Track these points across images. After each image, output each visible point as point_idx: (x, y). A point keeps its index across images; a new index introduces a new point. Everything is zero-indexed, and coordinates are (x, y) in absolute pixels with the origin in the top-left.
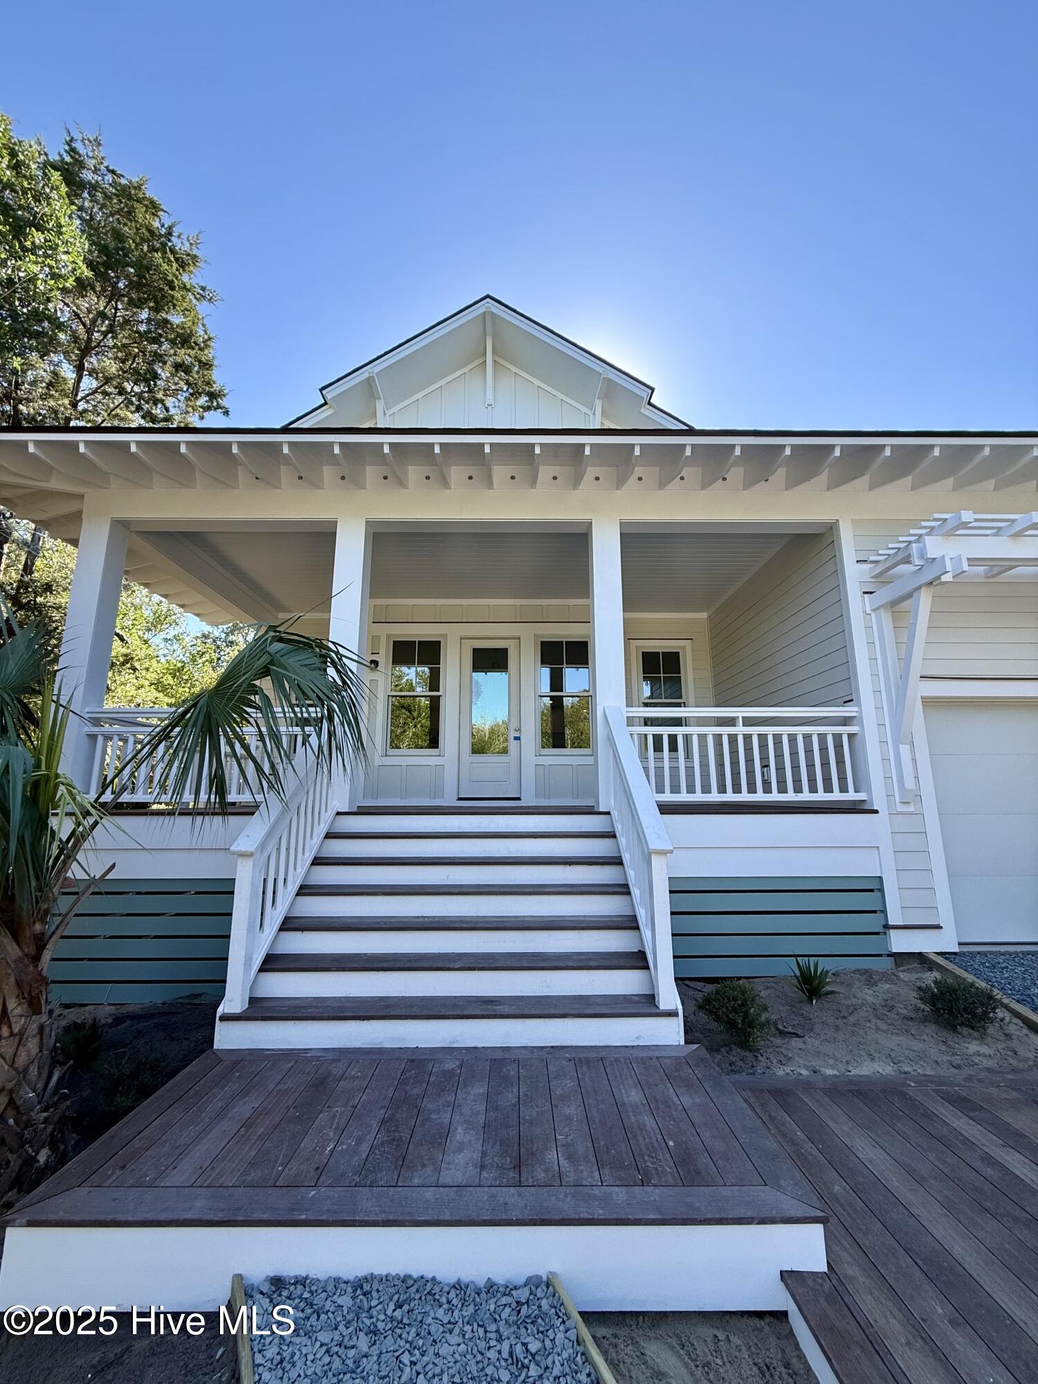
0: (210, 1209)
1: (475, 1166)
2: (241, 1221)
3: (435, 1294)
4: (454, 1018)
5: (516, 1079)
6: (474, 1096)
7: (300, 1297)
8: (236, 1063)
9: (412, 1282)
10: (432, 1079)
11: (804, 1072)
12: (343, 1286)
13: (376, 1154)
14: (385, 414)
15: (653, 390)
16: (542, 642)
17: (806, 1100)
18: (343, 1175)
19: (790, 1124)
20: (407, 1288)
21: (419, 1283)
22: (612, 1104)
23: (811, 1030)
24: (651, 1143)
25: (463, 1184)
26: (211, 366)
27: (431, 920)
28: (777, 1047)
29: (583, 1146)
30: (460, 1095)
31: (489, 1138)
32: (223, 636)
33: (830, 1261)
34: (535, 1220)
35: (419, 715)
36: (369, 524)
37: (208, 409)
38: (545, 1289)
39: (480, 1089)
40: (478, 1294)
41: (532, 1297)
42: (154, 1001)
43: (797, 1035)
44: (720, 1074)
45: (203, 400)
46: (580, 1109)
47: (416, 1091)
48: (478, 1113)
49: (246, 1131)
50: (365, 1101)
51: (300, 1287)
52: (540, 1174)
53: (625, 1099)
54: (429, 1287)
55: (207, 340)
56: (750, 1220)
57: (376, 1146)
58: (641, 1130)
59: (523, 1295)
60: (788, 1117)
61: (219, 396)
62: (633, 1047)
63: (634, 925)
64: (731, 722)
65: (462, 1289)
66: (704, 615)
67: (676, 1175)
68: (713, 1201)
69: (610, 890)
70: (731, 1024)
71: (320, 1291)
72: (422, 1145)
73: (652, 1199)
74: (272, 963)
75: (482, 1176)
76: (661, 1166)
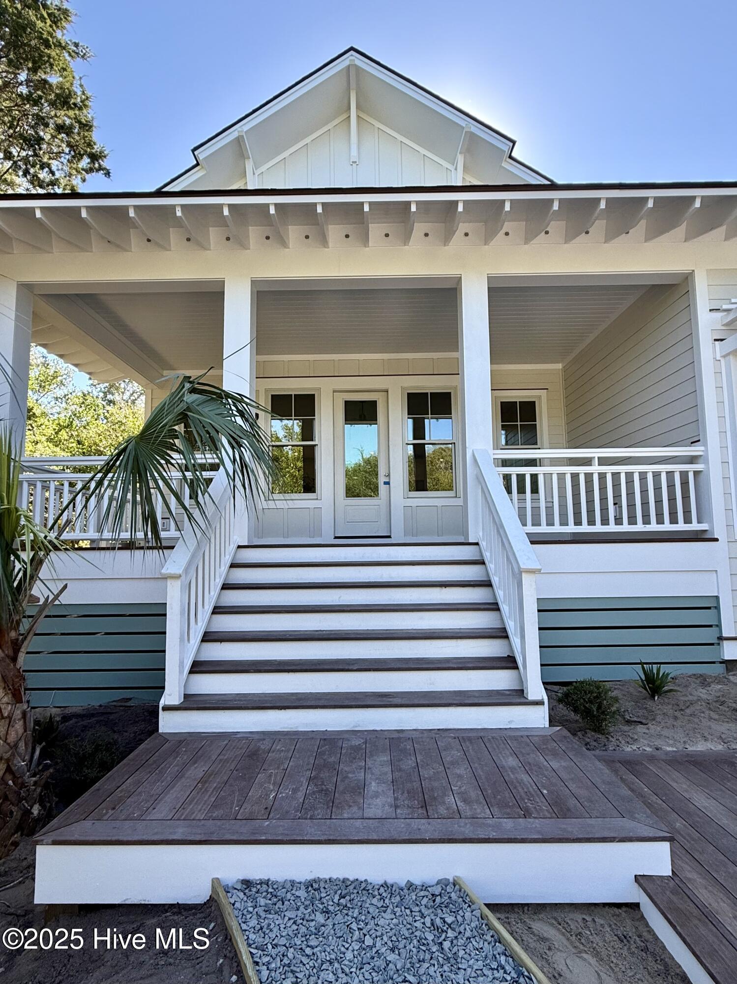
0: (191, 834)
1: (391, 806)
2: (216, 841)
3: (368, 890)
4: (356, 707)
5: (412, 752)
6: (381, 763)
7: (267, 891)
8: (180, 742)
9: (350, 883)
10: (343, 751)
11: (648, 749)
12: (299, 885)
13: (310, 799)
14: (254, 174)
15: (514, 142)
16: (408, 393)
17: (651, 768)
18: (287, 812)
19: (638, 783)
20: (347, 886)
21: (356, 883)
22: (494, 767)
23: (654, 719)
24: (529, 792)
25: (383, 817)
26: (91, 127)
27: (327, 632)
28: (625, 732)
29: (474, 794)
30: (369, 763)
31: (398, 789)
32: (101, 395)
33: (674, 870)
34: (444, 839)
35: (288, 466)
36: (254, 283)
37: (90, 171)
38: (453, 887)
39: (385, 758)
40: (402, 890)
41: (443, 891)
42: (92, 704)
43: (641, 723)
44: (581, 747)
45: (85, 162)
46: (468, 770)
47: (332, 759)
48: (386, 774)
49: (203, 786)
50: (292, 766)
51: (265, 886)
52: (442, 810)
53: (504, 763)
54: (363, 885)
55: (84, 100)
56: (612, 839)
57: (309, 794)
58: (520, 783)
59: (437, 890)
60: (637, 780)
61: (100, 157)
62: (506, 729)
63: (504, 634)
64: (587, 462)
65: (388, 887)
66: (560, 366)
67: (551, 810)
68: (582, 827)
69: (482, 607)
70: (587, 714)
71: (280, 888)
72: (345, 793)
73: (534, 826)
74: (198, 667)
75: (397, 813)
76: (538, 806)
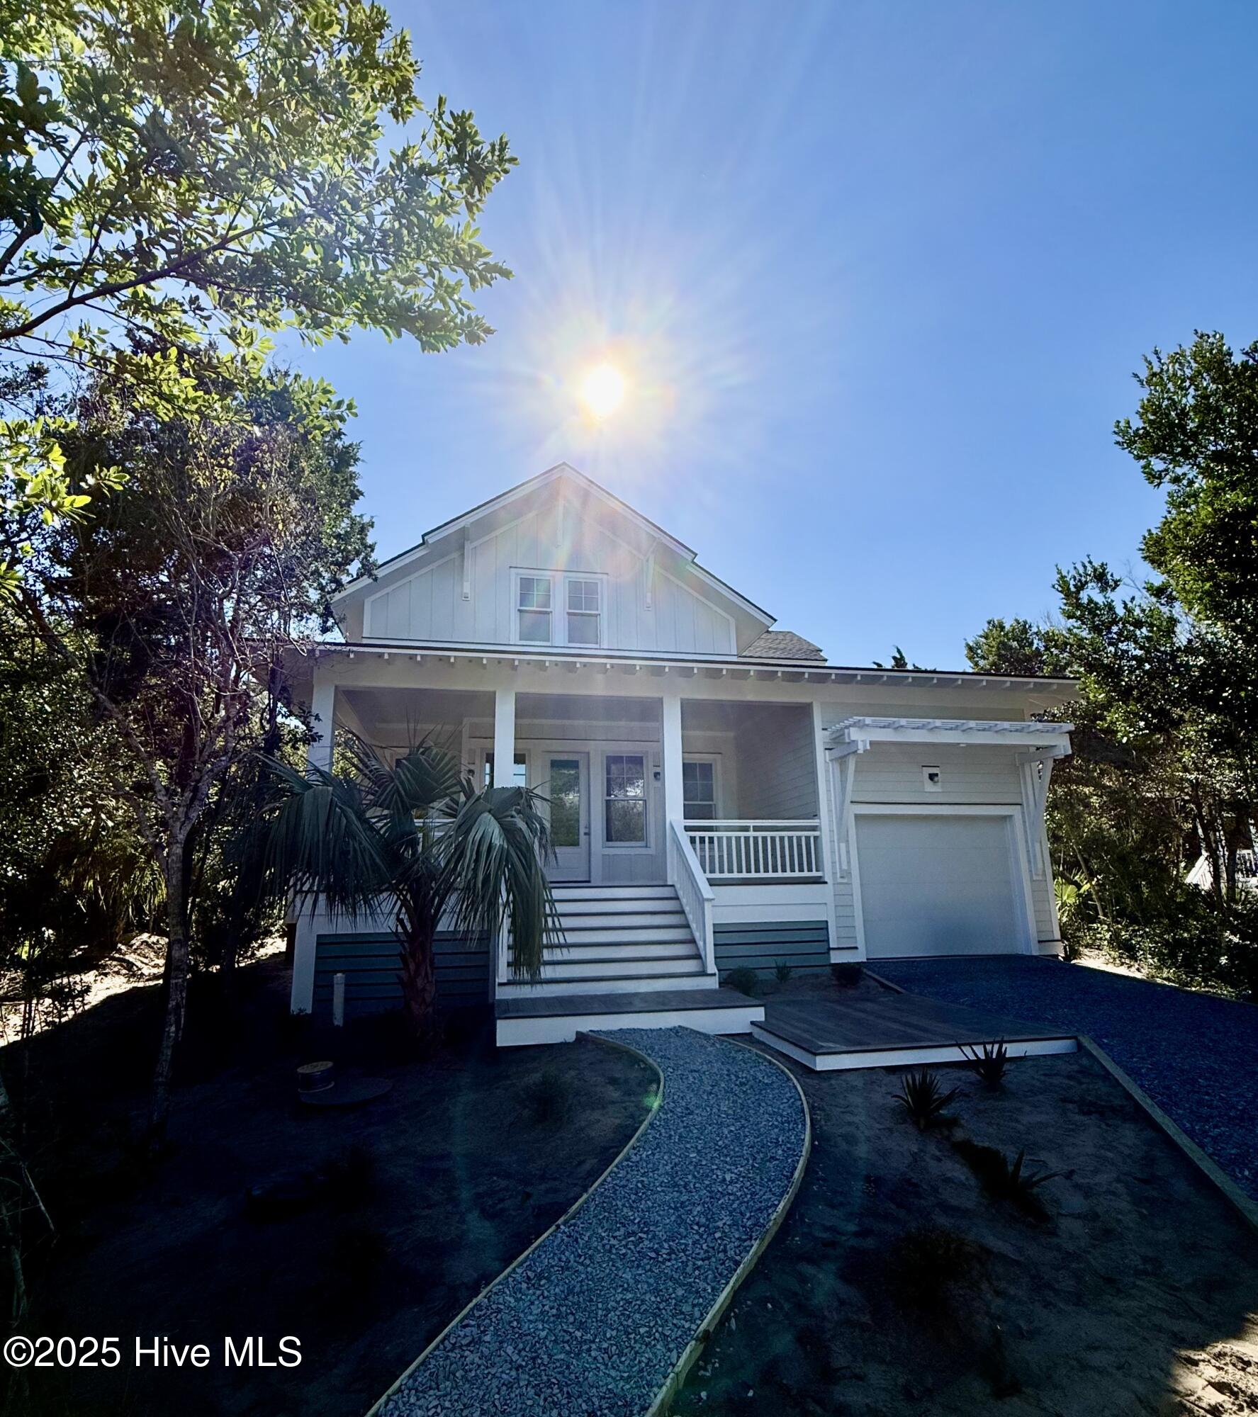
15: (696, 555)
16: (605, 755)
33: (769, 1018)
63: (695, 941)
64: (746, 829)
66: (732, 734)
69: (679, 925)
